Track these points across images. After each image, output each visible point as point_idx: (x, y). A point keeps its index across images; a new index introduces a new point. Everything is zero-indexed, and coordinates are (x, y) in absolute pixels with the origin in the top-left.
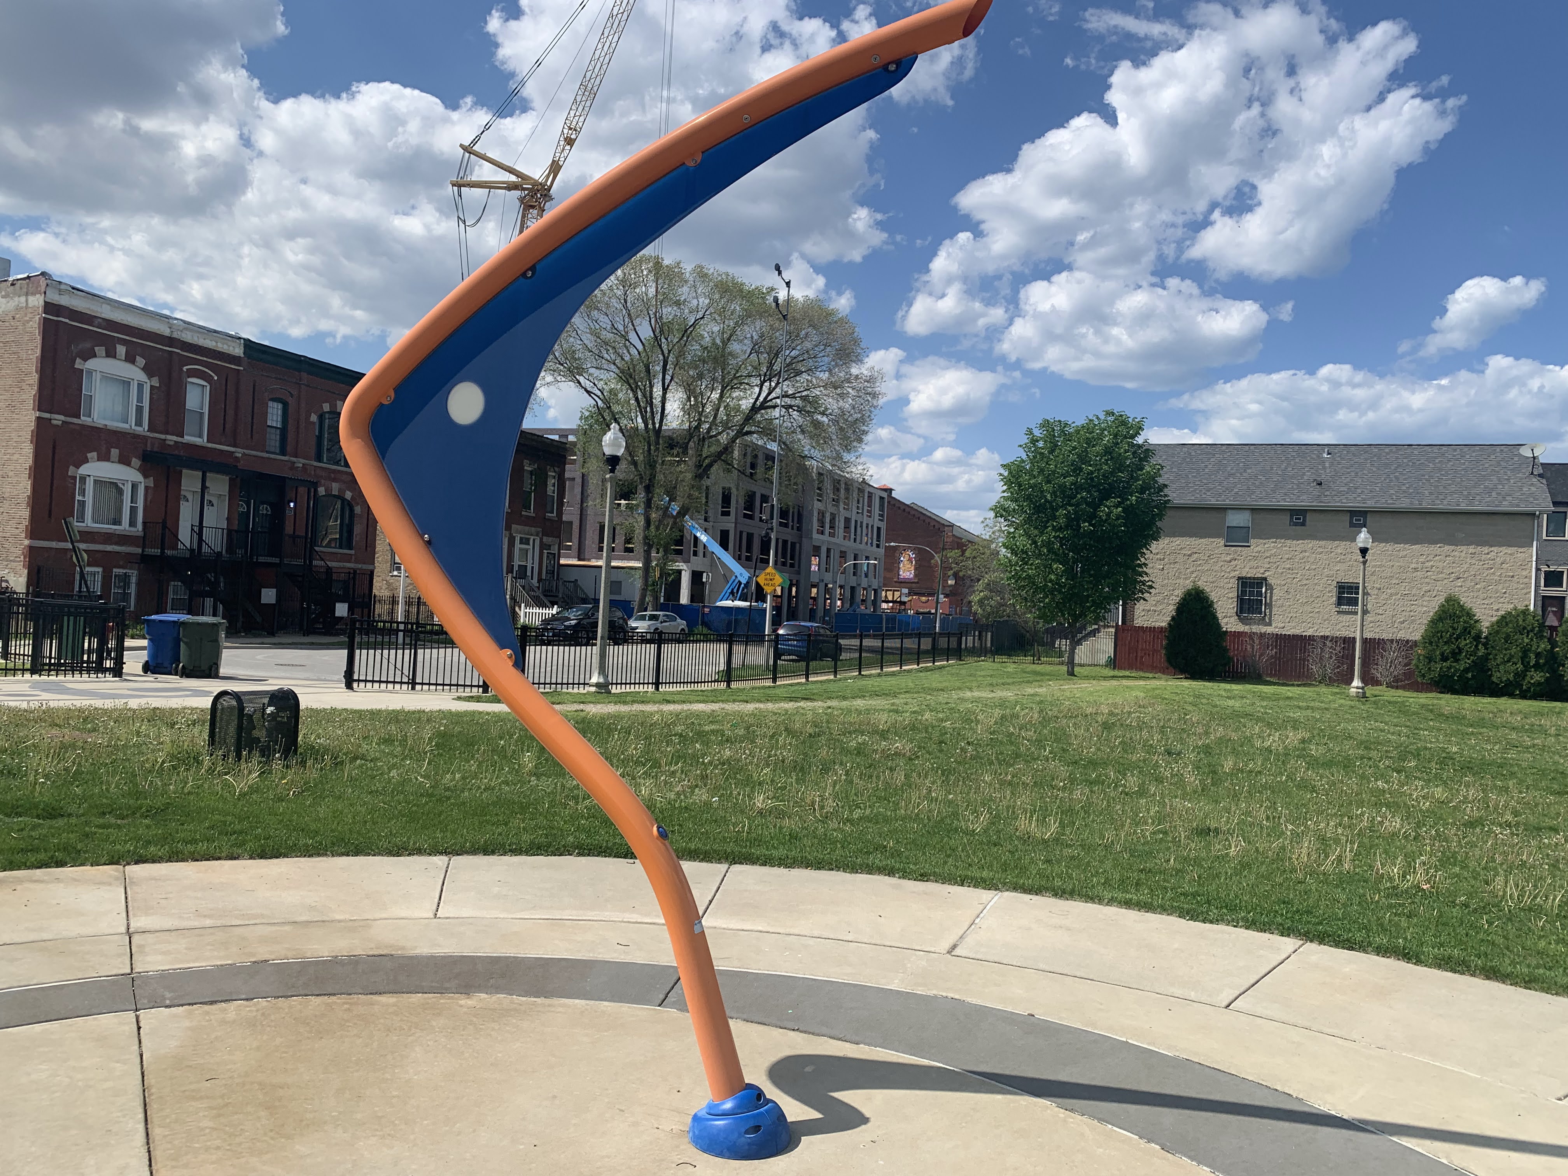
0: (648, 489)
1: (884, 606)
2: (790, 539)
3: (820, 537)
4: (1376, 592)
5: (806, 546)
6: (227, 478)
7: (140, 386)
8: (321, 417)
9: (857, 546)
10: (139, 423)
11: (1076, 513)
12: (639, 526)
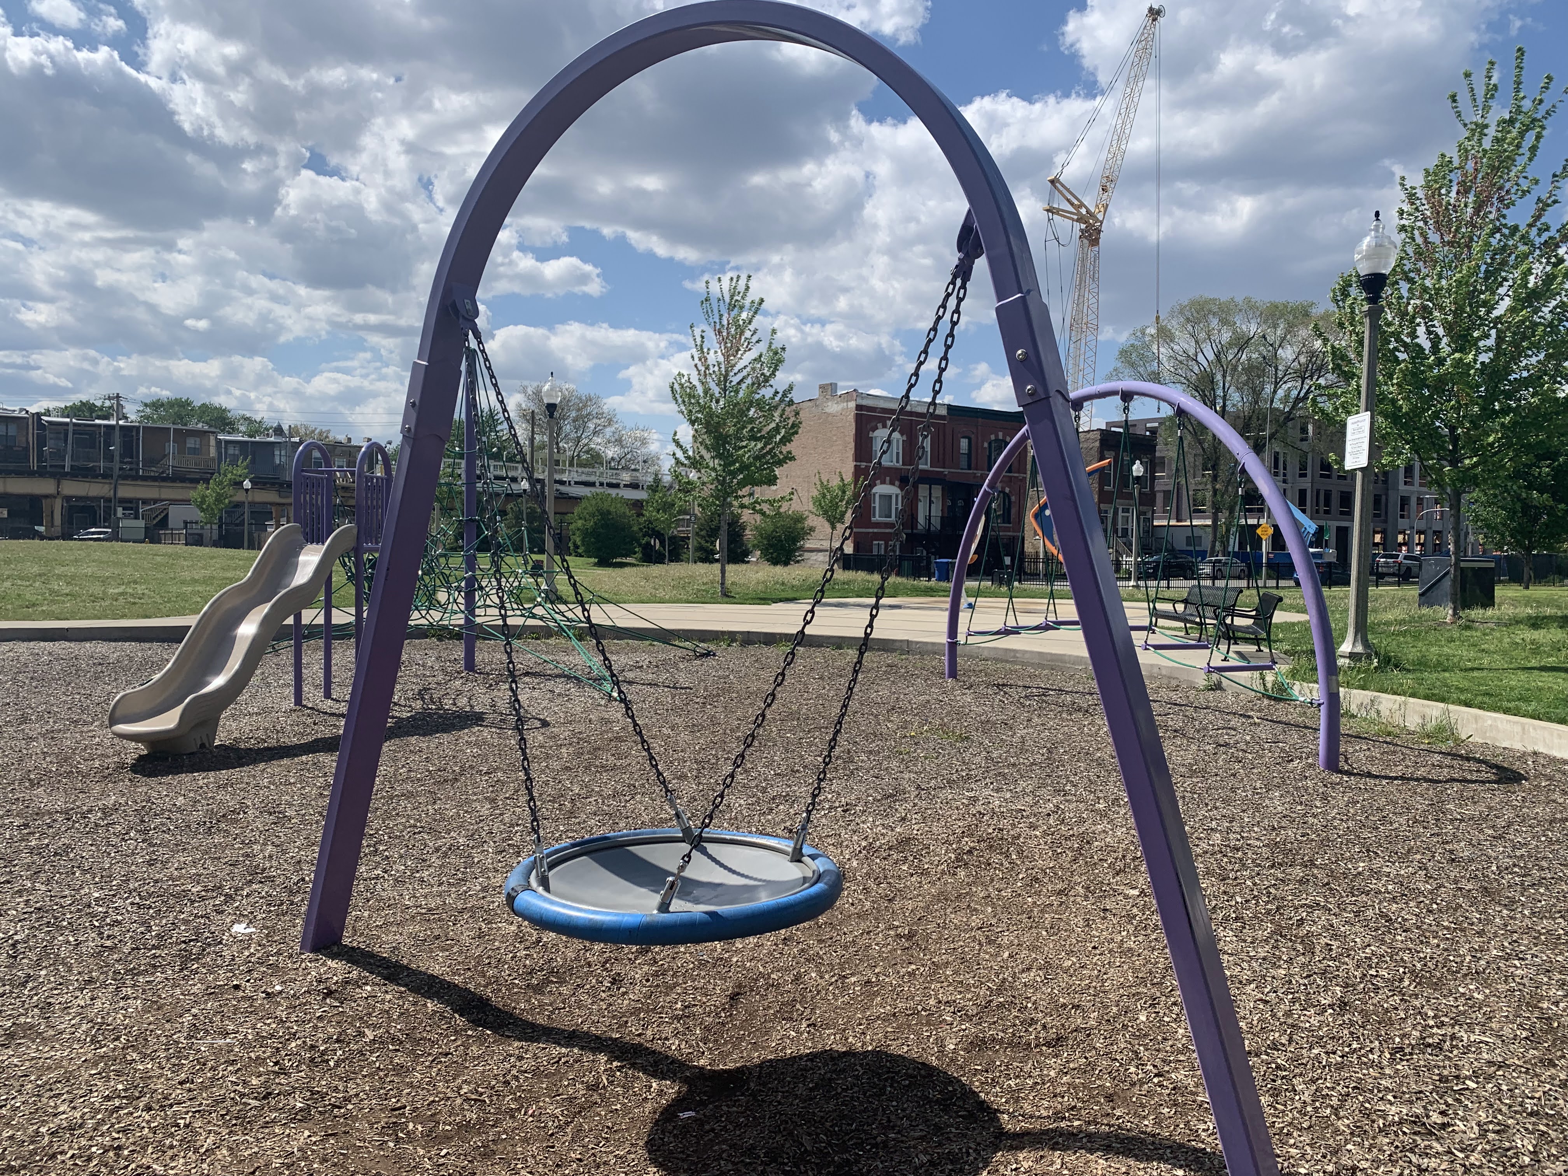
3: (1408, 488)
5: (1393, 497)
6: (940, 487)
7: (898, 441)
8: (990, 444)
10: (898, 462)
12: (1209, 495)
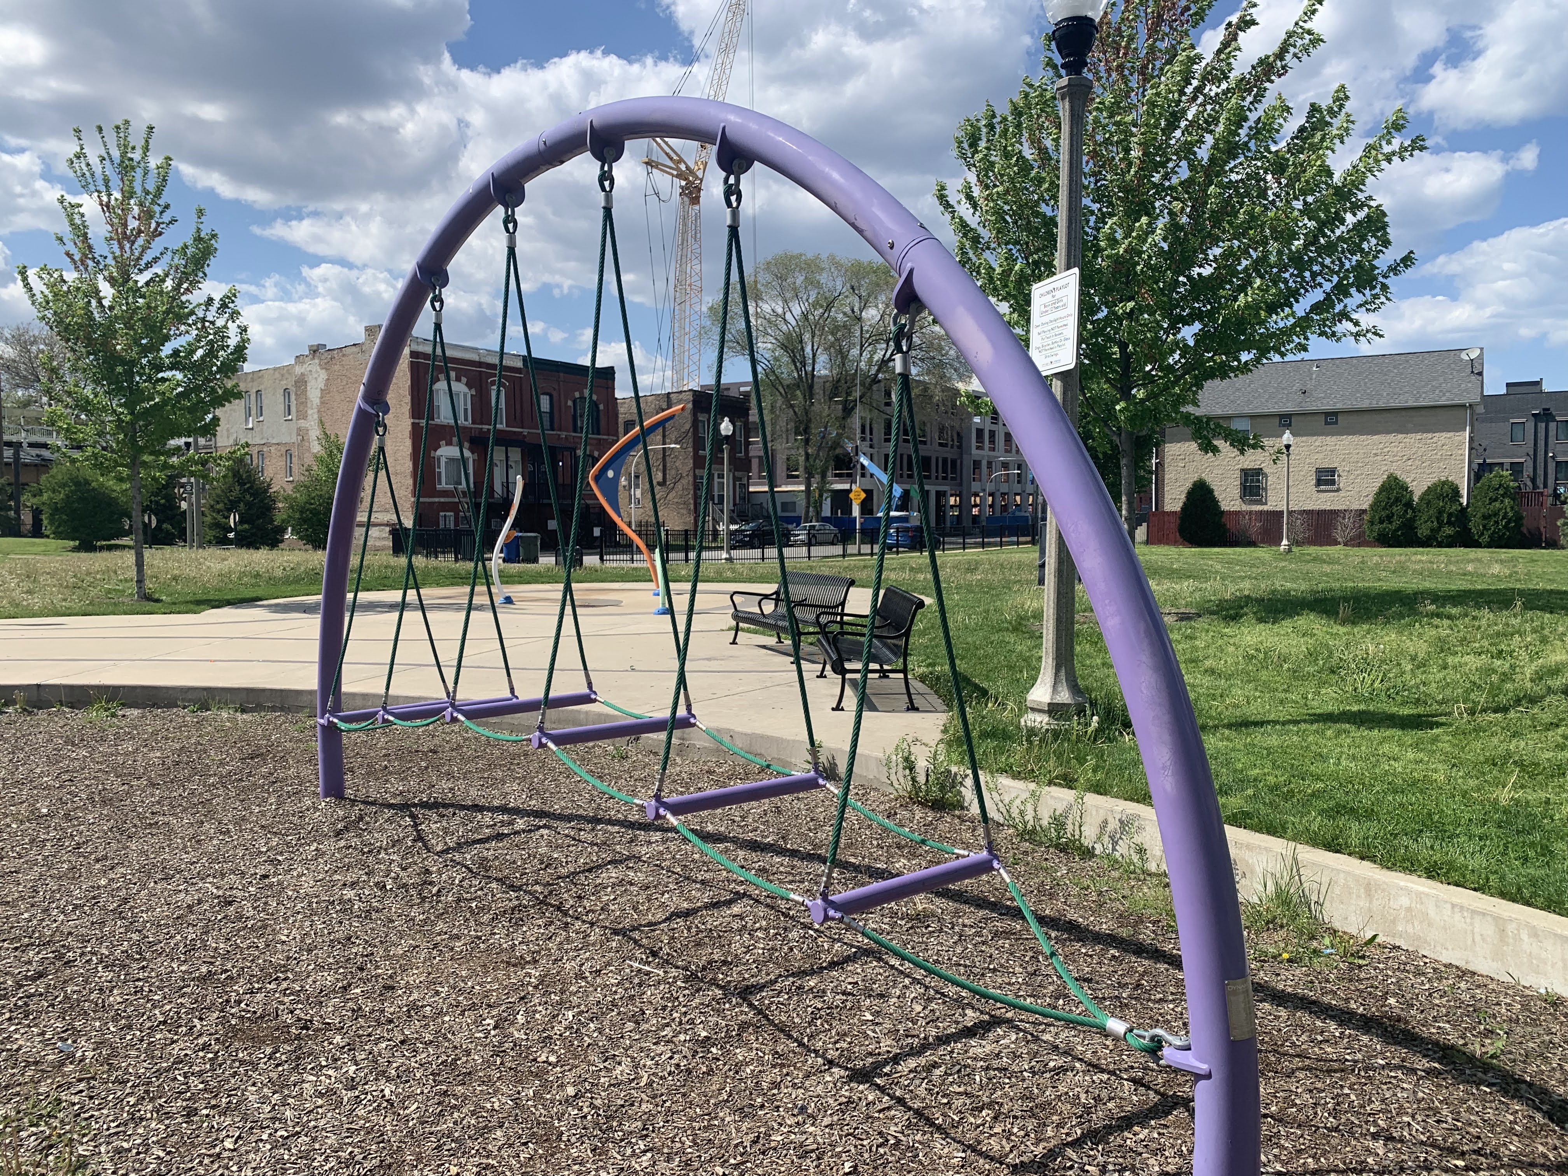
2: (949, 456)
3: (980, 452)
4: (1346, 474)
5: (967, 462)
6: (519, 450)
7: (465, 395)
8: (574, 403)
10: (466, 419)
12: (802, 459)
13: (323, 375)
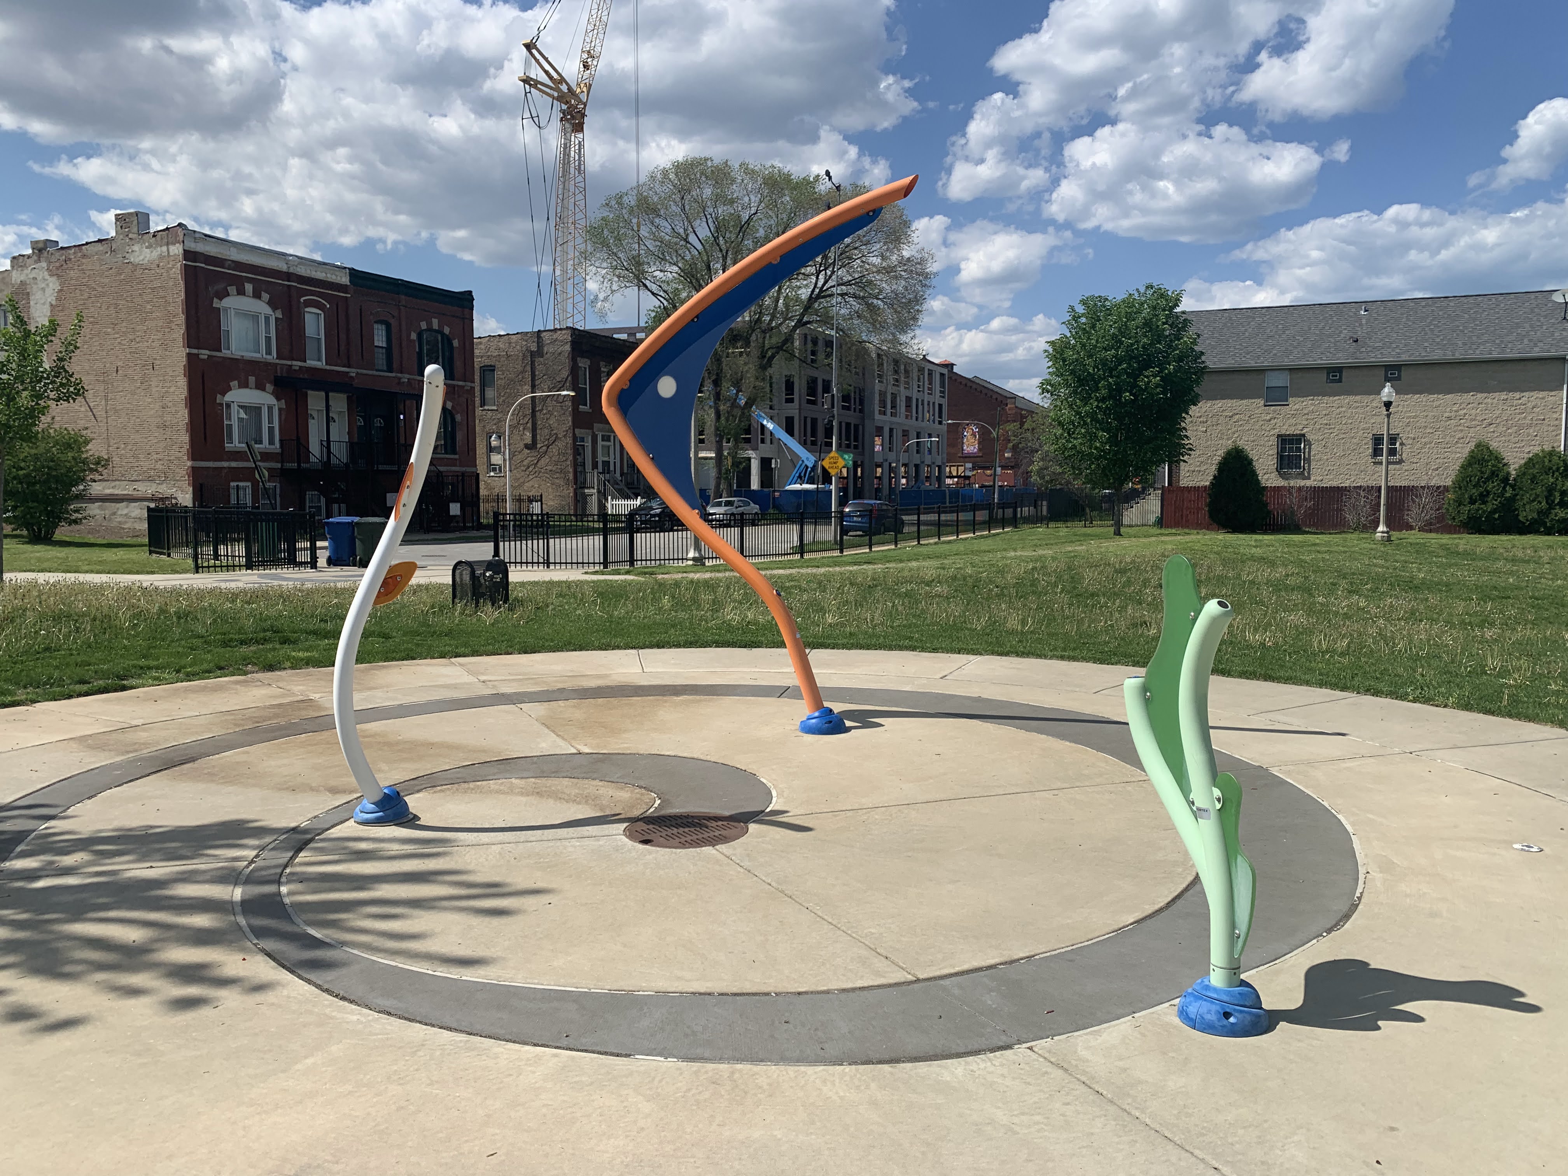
0: (717, 383)
1: (949, 481)
2: (853, 422)
3: (882, 417)
4: (1410, 442)
5: (869, 428)
7: (267, 319)
8: (420, 336)
9: (920, 424)
10: (269, 352)
11: (1116, 384)
12: (710, 418)
13: (53, 285)
